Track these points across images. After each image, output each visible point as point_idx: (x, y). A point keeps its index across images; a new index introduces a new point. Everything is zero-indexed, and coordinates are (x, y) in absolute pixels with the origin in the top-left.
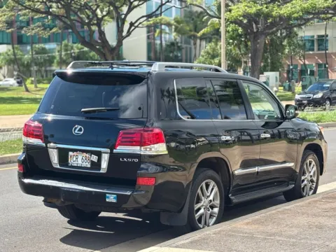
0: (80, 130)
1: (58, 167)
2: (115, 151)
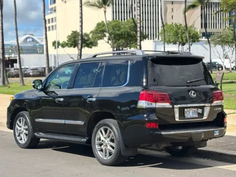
0: (194, 94)
1: (179, 120)
2: (212, 105)
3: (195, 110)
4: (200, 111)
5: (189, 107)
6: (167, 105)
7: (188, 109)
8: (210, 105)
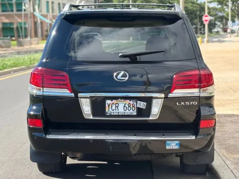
0: (124, 76)
1: (91, 117)
2: (170, 95)
3: (131, 102)
4: (142, 105)
5: (116, 98)
6: (65, 92)
7: (114, 101)
8: (163, 95)
